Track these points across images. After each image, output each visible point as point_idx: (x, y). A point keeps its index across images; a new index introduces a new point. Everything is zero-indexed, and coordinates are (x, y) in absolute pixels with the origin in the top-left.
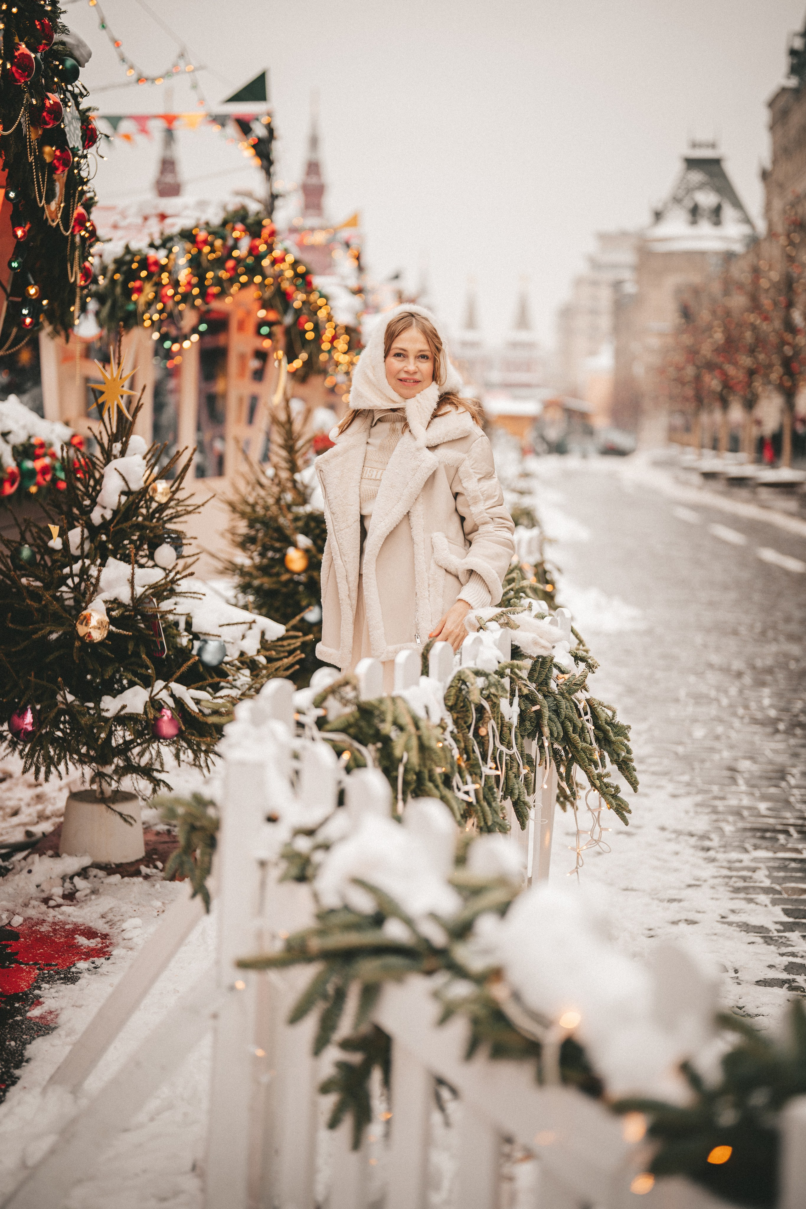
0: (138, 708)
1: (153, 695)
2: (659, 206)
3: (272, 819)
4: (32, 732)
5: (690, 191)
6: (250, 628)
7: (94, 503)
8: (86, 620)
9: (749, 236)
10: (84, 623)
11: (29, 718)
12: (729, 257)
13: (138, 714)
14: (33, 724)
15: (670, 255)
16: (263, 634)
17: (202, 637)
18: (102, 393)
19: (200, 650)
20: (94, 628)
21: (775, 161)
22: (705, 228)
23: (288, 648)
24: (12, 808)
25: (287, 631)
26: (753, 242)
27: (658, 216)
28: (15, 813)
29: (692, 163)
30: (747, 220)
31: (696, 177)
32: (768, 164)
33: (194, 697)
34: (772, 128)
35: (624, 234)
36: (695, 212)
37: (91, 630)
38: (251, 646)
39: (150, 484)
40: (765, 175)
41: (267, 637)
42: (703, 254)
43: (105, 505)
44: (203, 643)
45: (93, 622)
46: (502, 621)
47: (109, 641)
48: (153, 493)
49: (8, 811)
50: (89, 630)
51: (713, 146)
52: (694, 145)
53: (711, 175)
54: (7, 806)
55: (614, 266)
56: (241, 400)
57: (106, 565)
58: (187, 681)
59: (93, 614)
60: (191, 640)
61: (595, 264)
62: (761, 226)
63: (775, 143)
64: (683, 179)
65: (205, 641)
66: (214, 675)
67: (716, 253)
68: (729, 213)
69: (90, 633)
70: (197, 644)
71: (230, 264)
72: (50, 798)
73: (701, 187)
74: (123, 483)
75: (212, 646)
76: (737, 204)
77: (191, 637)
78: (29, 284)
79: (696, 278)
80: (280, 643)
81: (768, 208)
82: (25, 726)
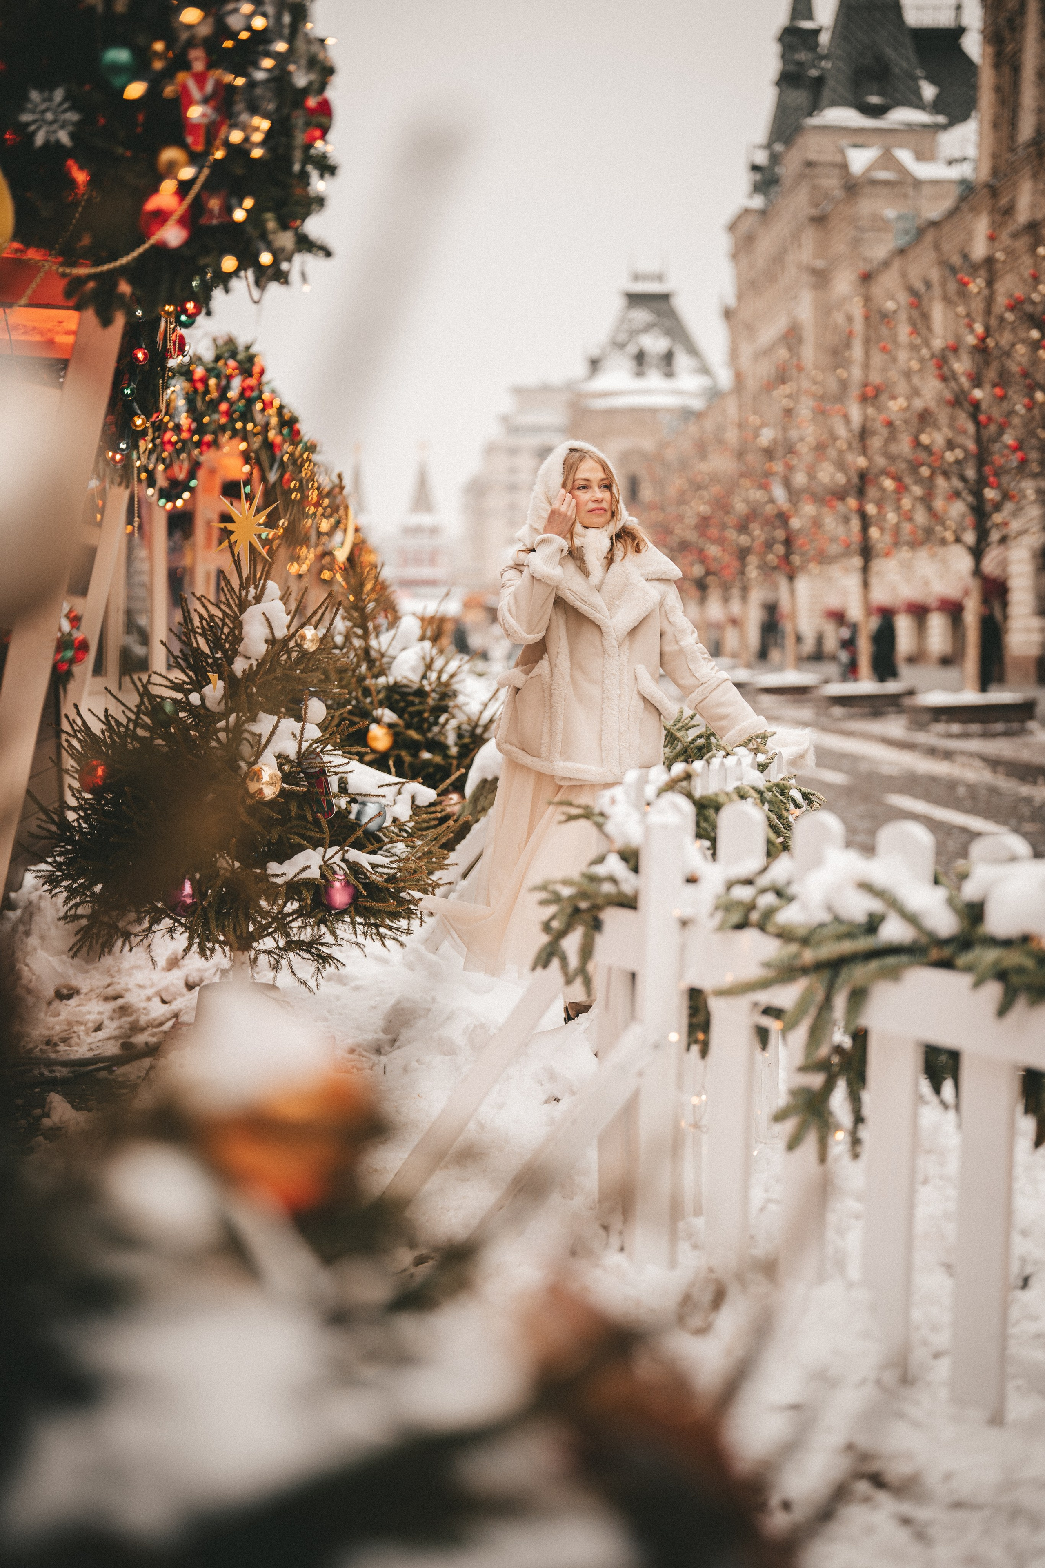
0: (314, 873)
1: (325, 859)
2: (595, 352)
3: (692, 880)
4: (194, 904)
5: (634, 333)
6: (399, 793)
7: (236, 653)
8: (258, 776)
9: (711, 389)
10: (255, 779)
11: (188, 889)
12: (687, 414)
13: (315, 879)
14: (192, 896)
15: (611, 412)
16: (413, 798)
17: (359, 798)
18: (232, 532)
19: (359, 814)
20: (267, 783)
21: (740, 297)
22: (654, 379)
23: (439, 815)
24: (94, 1022)
25: (439, 795)
26: (714, 395)
27: (595, 364)
28: (98, 1028)
29: (635, 299)
30: (705, 370)
31: (641, 316)
32: (731, 300)
33: (372, 862)
34: (735, 256)
35: (545, 389)
36: (640, 358)
37: (263, 787)
38: (403, 811)
39: (297, 631)
40: (728, 314)
41: (417, 803)
42: (653, 411)
43: (248, 655)
44: (362, 806)
45: (266, 777)
46: (751, 746)
47: (282, 798)
48: (301, 641)
49: (91, 1025)
50: (261, 786)
51: (660, 278)
52: (637, 277)
53: (659, 313)
54: (88, 1021)
55: (537, 429)
56: (208, 575)
57: (257, 719)
58: (358, 846)
59: (264, 767)
60: (349, 803)
61: (512, 428)
62: (724, 378)
63: (739, 275)
64: (622, 320)
65: (364, 804)
66: (374, 842)
67: (669, 410)
68: (682, 360)
69: (262, 789)
70: (355, 807)
71: (224, 407)
72: (139, 1009)
73: (648, 328)
74: (268, 631)
75: (371, 810)
76: (693, 351)
77: (349, 799)
78: (136, 414)
79: (648, 445)
80: (433, 809)
81: (734, 354)
82: (183, 899)
